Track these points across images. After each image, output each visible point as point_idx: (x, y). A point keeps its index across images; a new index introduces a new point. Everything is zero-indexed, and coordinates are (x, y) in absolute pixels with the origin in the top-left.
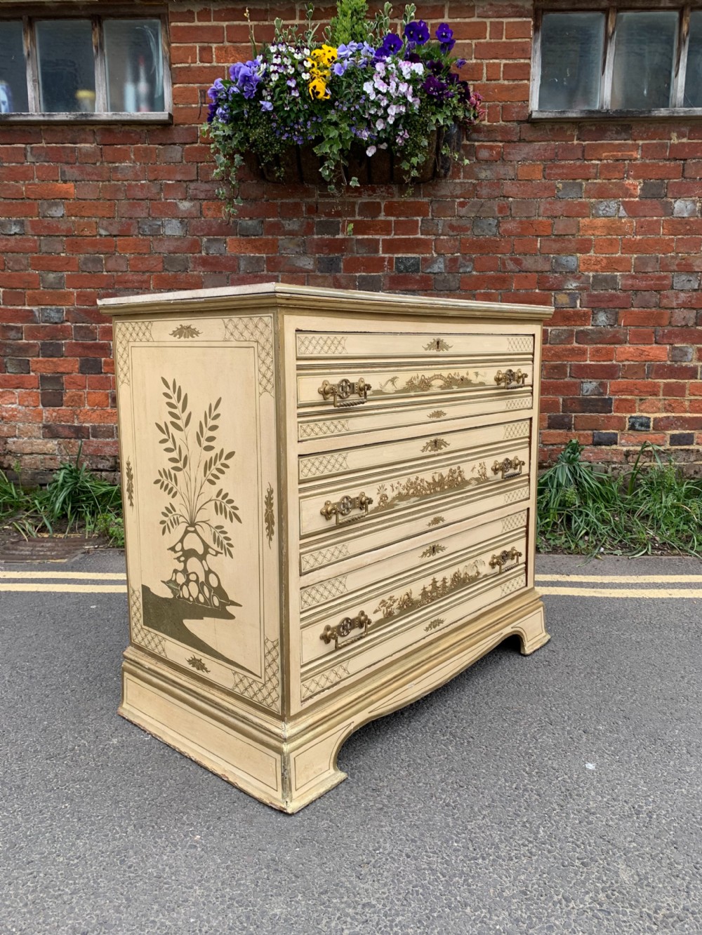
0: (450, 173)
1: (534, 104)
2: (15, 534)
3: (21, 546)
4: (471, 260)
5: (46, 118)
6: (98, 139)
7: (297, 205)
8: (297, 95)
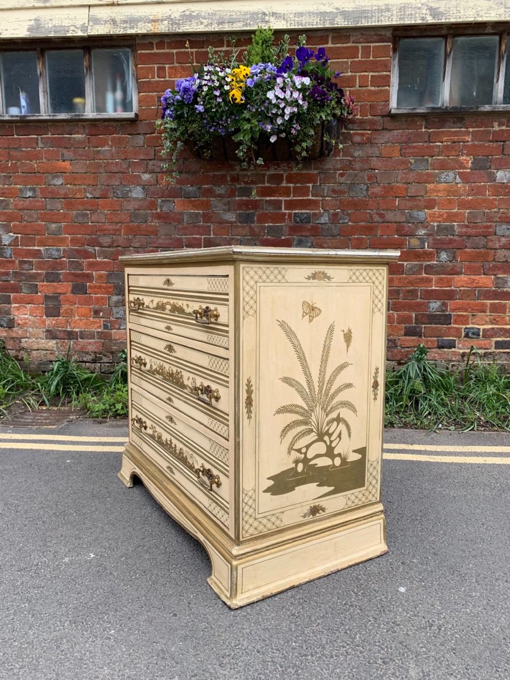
0: (332, 153)
1: (393, 104)
2: (23, 407)
3: (26, 415)
4: (348, 214)
5: (51, 118)
6: (87, 131)
7: (224, 176)
8: (221, 101)
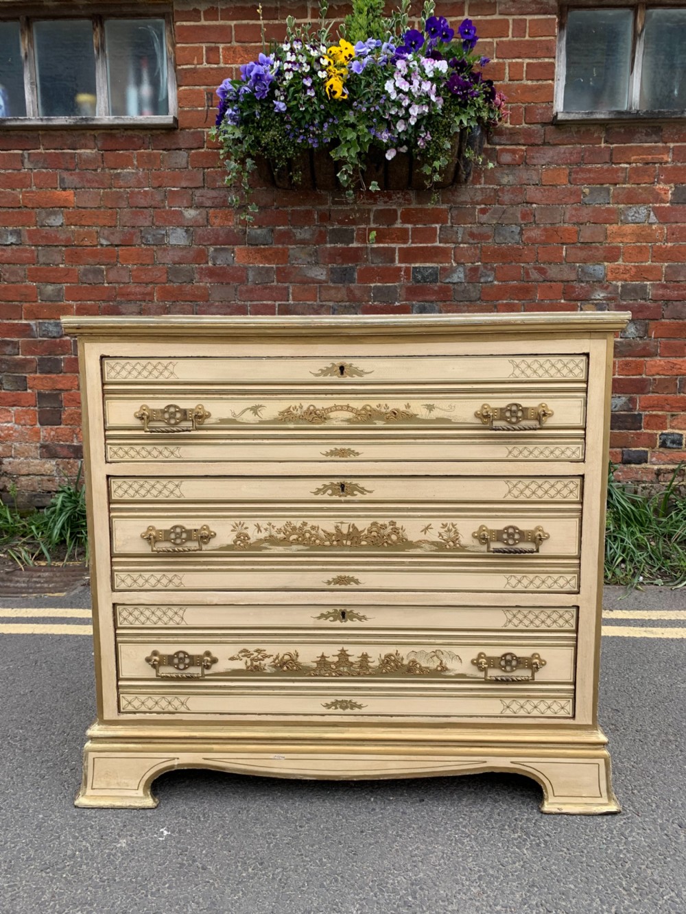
0: (471, 178)
1: (559, 105)
2: (10, 563)
3: (16, 576)
4: (493, 269)
5: (45, 123)
6: (99, 144)
7: (309, 213)
8: (313, 94)
